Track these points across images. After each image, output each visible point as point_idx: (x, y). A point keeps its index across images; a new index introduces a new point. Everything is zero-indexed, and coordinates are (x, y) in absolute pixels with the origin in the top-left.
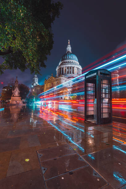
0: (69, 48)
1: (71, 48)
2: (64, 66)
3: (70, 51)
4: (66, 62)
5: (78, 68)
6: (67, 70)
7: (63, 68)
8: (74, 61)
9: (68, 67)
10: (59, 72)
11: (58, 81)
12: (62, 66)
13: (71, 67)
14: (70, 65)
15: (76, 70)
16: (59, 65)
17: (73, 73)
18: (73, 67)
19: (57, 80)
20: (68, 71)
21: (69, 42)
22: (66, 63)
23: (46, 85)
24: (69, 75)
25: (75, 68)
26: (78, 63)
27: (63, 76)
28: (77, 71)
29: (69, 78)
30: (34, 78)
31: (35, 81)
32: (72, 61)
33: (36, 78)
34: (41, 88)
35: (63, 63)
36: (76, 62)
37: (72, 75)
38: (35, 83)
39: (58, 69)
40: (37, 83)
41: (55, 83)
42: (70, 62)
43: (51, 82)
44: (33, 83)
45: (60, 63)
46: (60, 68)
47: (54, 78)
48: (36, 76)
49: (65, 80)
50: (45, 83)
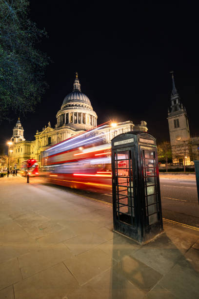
0: (77, 84)
1: (79, 84)
2: (70, 111)
3: (79, 89)
4: (73, 105)
5: (91, 116)
6: (74, 118)
7: (67, 114)
8: (85, 104)
9: (76, 113)
10: (61, 120)
12: (66, 112)
13: (80, 114)
14: (78, 111)
15: (88, 119)
16: (62, 108)
17: (84, 122)
18: (83, 114)
19: (58, 134)
20: (77, 118)
21: (77, 76)
22: (73, 108)
24: (78, 125)
25: (86, 115)
26: (92, 108)
27: (69, 127)
28: (90, 119)
29: (77, 130)
30: (16, 129)
31: (17, 134)
32: (81, 104)
33: (19, 128)
34: (30, 146)
35: (67, 106)
36: (87, 105)
37: (82, 125)
38: (18, 137)
39: (60, 116)
40: (22, 137)
41: (54, 139)
42: (79, 106)
43: (47, 136)
44: (14, 137)
45: (63, 107)
46: (62, 115)
47: (52, 130)
48: (20, 125)
49: (71, 134)
50: (37, 137)
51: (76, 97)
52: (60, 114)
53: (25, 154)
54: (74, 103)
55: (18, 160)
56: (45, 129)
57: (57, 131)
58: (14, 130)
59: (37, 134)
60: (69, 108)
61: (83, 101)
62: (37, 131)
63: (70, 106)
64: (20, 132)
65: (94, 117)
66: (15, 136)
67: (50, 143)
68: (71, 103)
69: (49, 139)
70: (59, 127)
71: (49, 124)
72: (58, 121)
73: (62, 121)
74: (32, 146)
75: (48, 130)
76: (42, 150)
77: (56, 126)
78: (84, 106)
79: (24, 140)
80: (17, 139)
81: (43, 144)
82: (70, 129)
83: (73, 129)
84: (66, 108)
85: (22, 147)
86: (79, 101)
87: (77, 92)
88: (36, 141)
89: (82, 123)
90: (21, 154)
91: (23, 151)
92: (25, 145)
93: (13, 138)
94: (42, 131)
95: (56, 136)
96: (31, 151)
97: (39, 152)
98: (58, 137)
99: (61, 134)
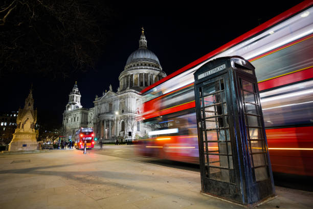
0: (144, 40)
1: (146, 41)
2: (134, 72)
3: (145, 45)
6: (140, 79)
7: (132, 75)
9: (142, 74)
10: (124, 83)
11: (122, 101)
12: (130, 73)
13: (146, 75)
14: (144, 71)
16: (125, 69)
18: (151, 75)
19: (121, 98)
20: (143, 80)
21: (143, 32)
22: (138, 67)
23: (98, 108)
25: (154, 76)
26: (161, 67)
27: (133, 91)
30: (73, 95)
31: (73, 101)
33: (76, 94)
34: (87, 114)
35: (131, 66)
38: (74, 104)
39: (123, 78)
40: (79, 104)
41: (116, 104)
42: (146, 65)
43: (108, 102)
44: (70, 104)
45: (126, 67)
46: (126, 76)
47: (113, 94)
48: (77, 90)
49: (136, 98)
50: (96, 104)
51: (142, 55)
52: (123, 76)
53: (82, 123)
54: (140, 63)
56: (106, 94)
57: (120, 95)
58: (70, 96)
59: (96, 99)
60: (134, 68)
61: (150, 60)
62: (97, 96)
64: (76, 98)
66: (71, 102)
67: (111, 110)
69: (111, 105)
70: (122, 91)
71: (111, 87)
72: (121, 84)
73: (126, 83)
74: (89, 114)
75: (109, 95)
76: (101, 118)
77: (119, 90)
78: (151, 65)
79: (81, 107)
80: (73, 106)
81: (102, 111)
82: (135, 92)
83: (138, 92)
84: (130, 68)
85: (79, 115)
88: (95, 108)
90: (78, 124)
91: (79, 121)
92: (82, 113)
93: (68, 105)
94: (102, 95)
95: (119, 102)
96: (89, 121)
97: (98, 121)
98: (121, 103)
99: (124, 99)
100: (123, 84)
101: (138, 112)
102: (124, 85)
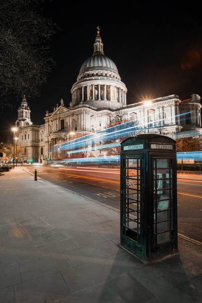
1: (102, 44)
2: (89, 83)
3: (102, 50)
4: (93, 75)
5: (118, 89)
6: (95, 92)
7: (86, 88)
8: (109, 73)
9: (98, 85)
10: (77, 96)
11: (75, 117)
12: (84, 84)
13: (102, 87)
14: (100, 82)
15: (113, 93)
16: (78, 79)
17: (108, 99)
18: (107, 86)
19: (73, 115)
20: (98, 93)
21: (98, 32)
22: (93, 78)
23: (49, 125)
24: (100, 103)
25: (111, 88)
26: (119, 77)
27: (88, 106)
28: (116, 94)
29: (98, 110)
30: (22, 109)
31: (23, 117)
32: (105, 72)
33: (25, 109)
34: (38, 131)
35: (85, 77)
36: (114, 74)
37: (105, 103)
38: (24, 120)
39: (76, 90)
40: (28, 120)
41: (69, 121)
42: (102, 75)
43: (59, 118)
44: (20, 120)
45: (79, 77)
46: (79, 89)
47: (65, 110)
48: (26, 104)
49: (91, 114)
50: (46, 120)
51: (97, 63)
53: (33, 141)
54: (95, 72)
55: (25, 149)
56: (57, 109)
57: (72, 111)
58: (19, 111)
59: (47, 115)
60: (88, 79)
61: (107, 69)
63: (89, 75)
64: (26, 114)
65: (122, 90)
66: (20, 119)
67: (63, 128)
68: (91, 72)
69: (63, 122)
70: (74, 106)
71: (62, 102)
72: (74, 97)
73: (79, 97)
74: (40, 131)
75: (61, 111)
76: (53, 136)
77: (71, 105)
78: (108, 75)
79: (31, 123)
80: (22, 122)
81: (54, 129)
82: (89, 108)
83: (93, 108)
84: (84, 78)
85: (29, 132)
86: (101, 68)
87: (99, 56)
88: (46, 125)
89: (106, 99)
90: (29, 142)
91: (30, 139)
92: (33, 130)
93: (18, 121)
94: (52, 111)
95: (71, 118)
96: (40, 138)
97: (50, 140)
98: (74, 120)
99: (77, 115)
100: (75, 98)
101: (93, 129)
102: (77, 99)
